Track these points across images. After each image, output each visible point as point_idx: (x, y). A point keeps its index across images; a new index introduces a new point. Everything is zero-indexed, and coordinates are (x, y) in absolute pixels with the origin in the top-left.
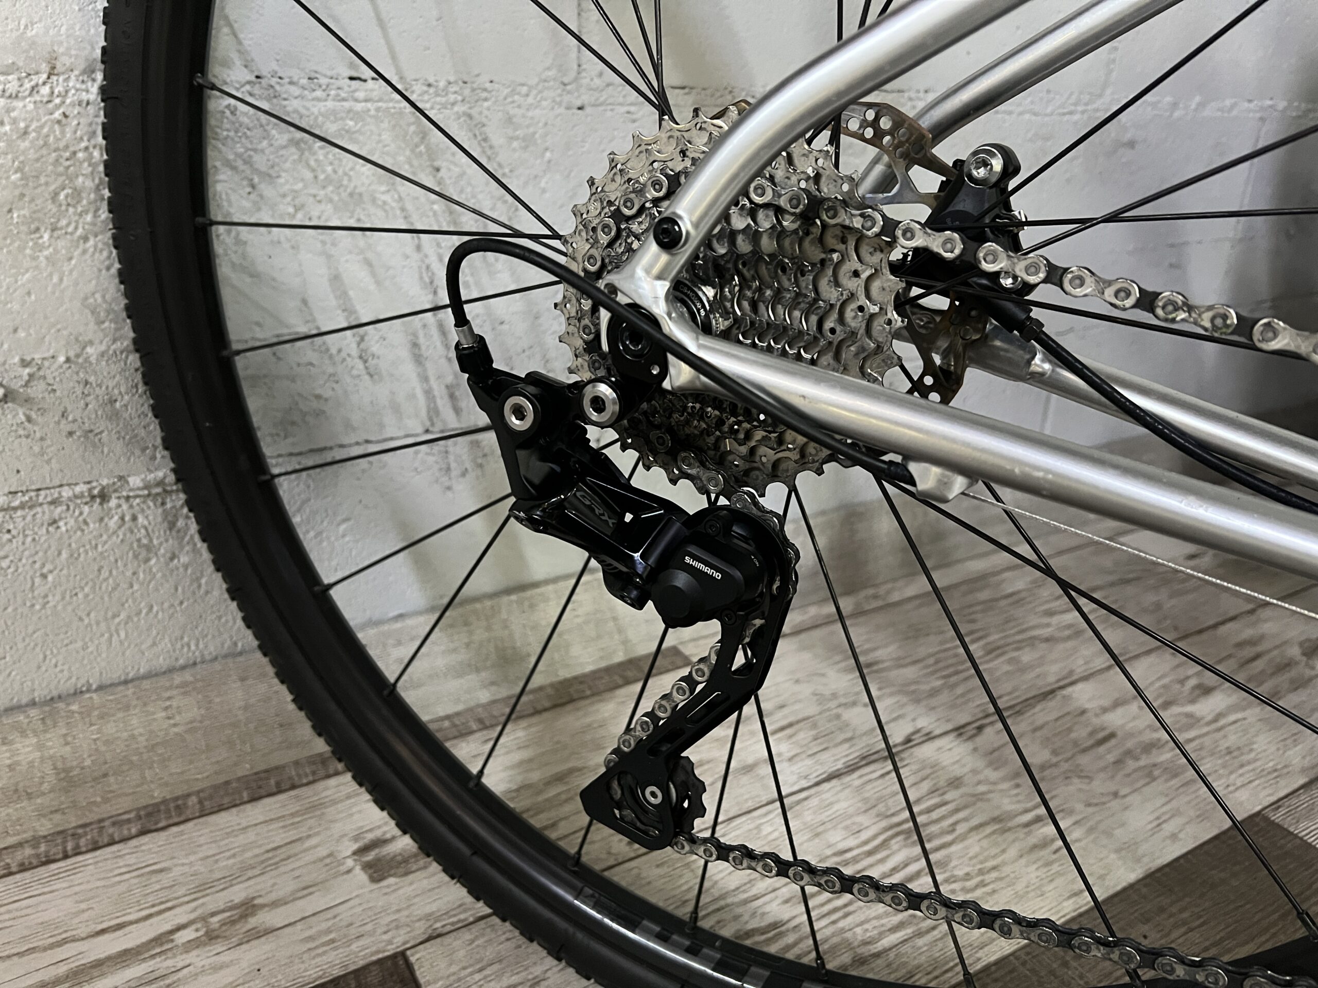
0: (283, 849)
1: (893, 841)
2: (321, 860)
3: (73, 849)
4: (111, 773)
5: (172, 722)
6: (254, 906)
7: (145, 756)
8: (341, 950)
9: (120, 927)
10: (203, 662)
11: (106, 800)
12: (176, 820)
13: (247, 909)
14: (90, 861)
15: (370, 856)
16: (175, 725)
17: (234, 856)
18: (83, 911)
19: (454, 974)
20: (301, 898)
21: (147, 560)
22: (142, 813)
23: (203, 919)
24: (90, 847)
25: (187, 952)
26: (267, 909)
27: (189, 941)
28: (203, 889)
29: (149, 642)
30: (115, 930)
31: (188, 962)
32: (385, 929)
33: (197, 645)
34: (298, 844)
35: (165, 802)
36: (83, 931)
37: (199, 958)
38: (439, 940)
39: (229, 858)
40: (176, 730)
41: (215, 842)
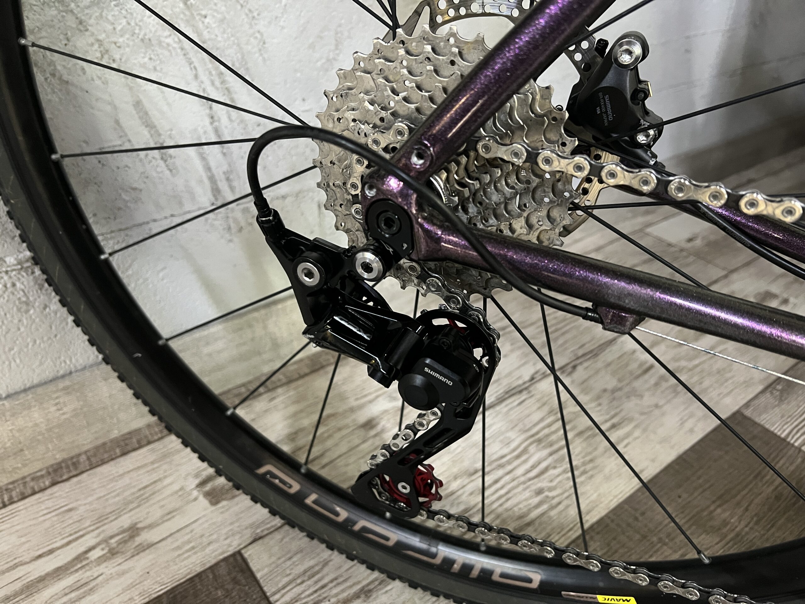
0: (150, 488)
1: (530, 448)
2: (176, 492)
3: (9, 500)
4: (25, 449)
5: (61, 412)
6: (137, 529)
7: (46, 435)
8: (199, 554)
9: (51, 552)
10: (76, 371)
11: (24, 465)
12: (74, 473)
13: (133, 532)
14: (21, 508)
15: (208, 487)
16: (64, 414)
17: (118, 495)
18: (24, 543)
19: (273, 563)
20: (167, 520)
21: (27, 311)
22: (51, 470)
23: (106, 541)
24: (20, 497)
25: (99, 565)
26: (146, 530)
27: (99, 558)
28: (102, 519)
29: (37, 363)
30: (49, 554)
31: (100, 572)
32: (225, 537)
33: (71, 361)
34: (159, 483)
35: (64, 461)
36: (26, 558)
37: (108, 568)
38: (260, 541)
39: (115, 497)
40: (65, 416)
41: (104, 486)
